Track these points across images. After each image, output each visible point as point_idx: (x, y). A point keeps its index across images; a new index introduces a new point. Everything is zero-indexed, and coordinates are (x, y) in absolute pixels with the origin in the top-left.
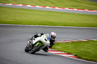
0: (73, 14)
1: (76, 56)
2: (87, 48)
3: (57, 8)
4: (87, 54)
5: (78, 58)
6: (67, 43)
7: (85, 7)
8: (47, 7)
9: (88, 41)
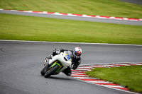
1: (126, 87)
3: (98, 17)
5: (130, 90)
6: (113, 68)
7: (140, 15)
8: (84, 16)
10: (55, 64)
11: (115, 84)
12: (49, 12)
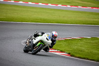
0: (66, 11)
1: (69, 54)
2: (81, 46)
4: (81, 52)
5: (71, 56)
6: (60, 41)
7: (79, 3)
8: (40, 4)
9: (82, 39)
10: (39, 43)
11: (62, 51)
12: (15, 1)
